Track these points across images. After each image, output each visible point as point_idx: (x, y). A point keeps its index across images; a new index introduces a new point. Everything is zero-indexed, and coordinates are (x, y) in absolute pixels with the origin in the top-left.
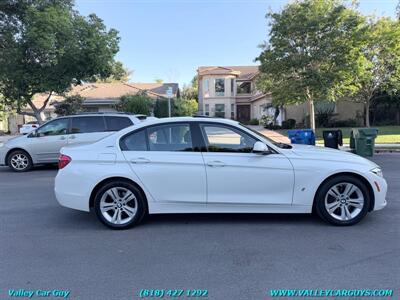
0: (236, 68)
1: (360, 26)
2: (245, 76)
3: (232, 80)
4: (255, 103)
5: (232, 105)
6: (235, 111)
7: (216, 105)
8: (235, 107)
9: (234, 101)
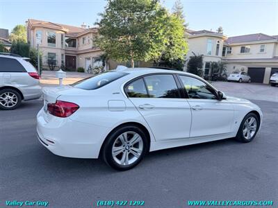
0: (66, 27)
1: (165, 16)
2: (73, 34)
3: (62, 35)
4: (80, 56)
5: (62, 55)
6: (64, 60)
7: (49, 53)
8: (64, 57)
9: (63, 52)
